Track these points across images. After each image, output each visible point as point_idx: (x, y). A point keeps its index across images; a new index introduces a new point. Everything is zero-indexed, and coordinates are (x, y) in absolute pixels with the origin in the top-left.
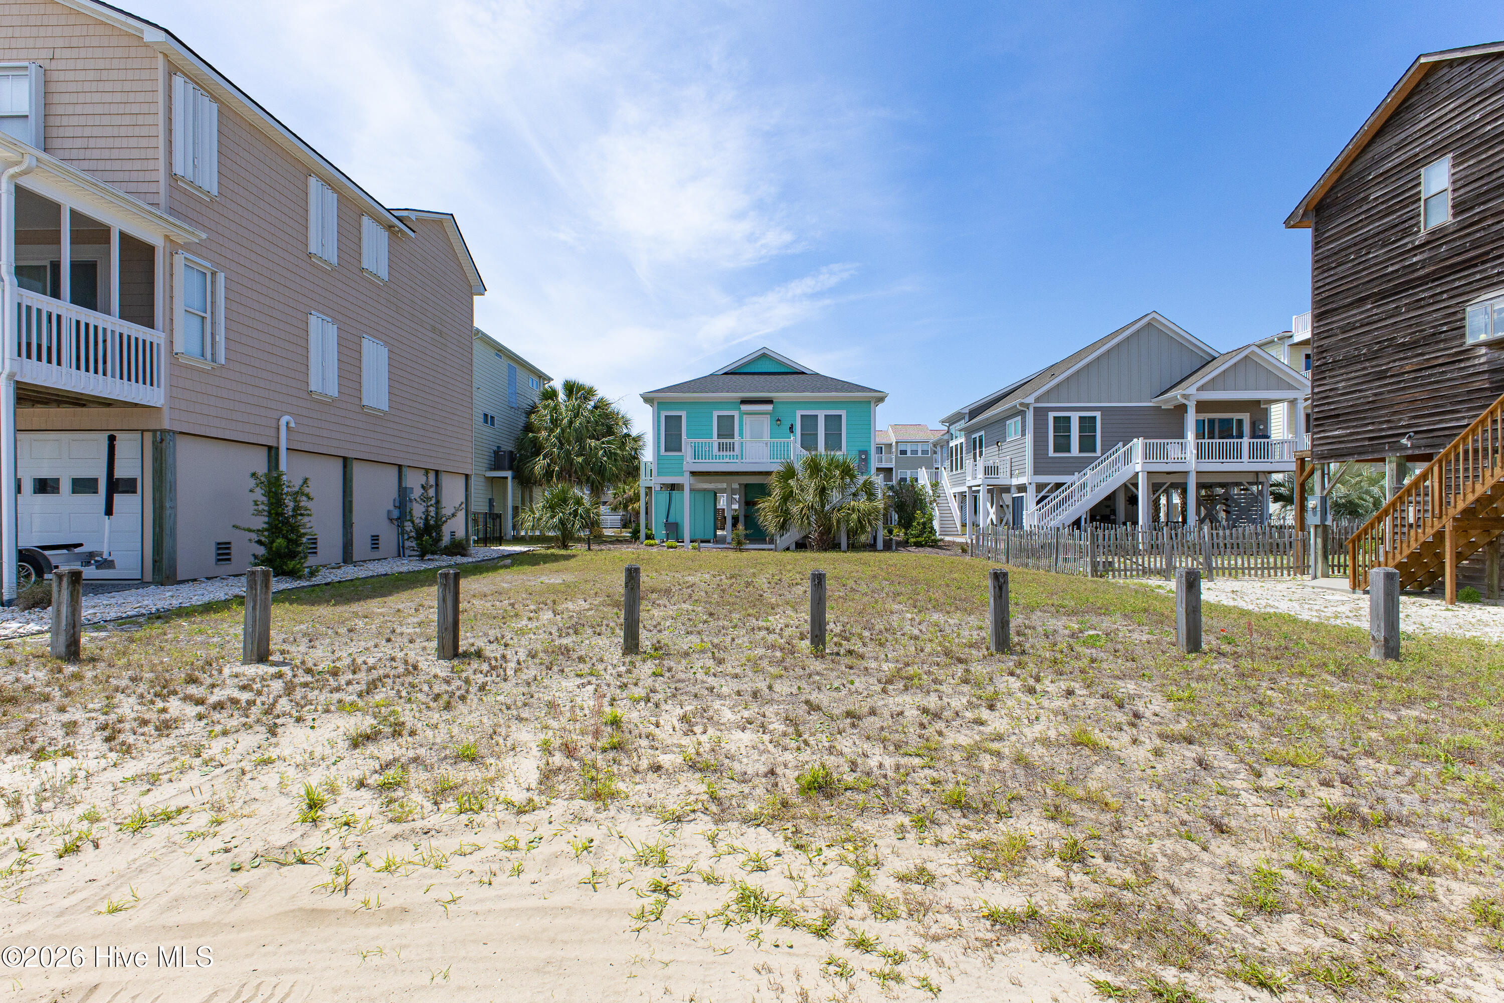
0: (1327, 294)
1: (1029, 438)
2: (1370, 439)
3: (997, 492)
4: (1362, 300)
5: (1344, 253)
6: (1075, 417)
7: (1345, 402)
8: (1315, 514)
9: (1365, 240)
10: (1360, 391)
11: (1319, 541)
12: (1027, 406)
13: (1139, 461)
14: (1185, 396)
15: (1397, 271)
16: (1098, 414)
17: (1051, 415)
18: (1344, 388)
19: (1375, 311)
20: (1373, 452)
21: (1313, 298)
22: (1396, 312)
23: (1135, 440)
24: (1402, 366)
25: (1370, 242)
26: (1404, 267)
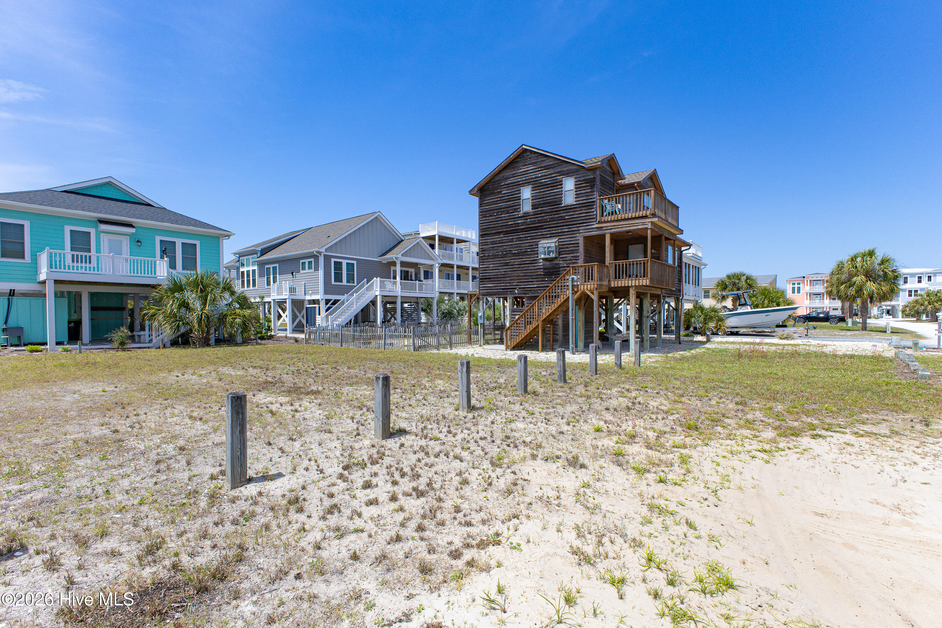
0: (485, 227)
1: (321, 272)
2: (503, 289)
3: (298, 304)
4: (499, 233)
5: (492, 212)
6: (344, 262)
7: (493, 273)
8: (481, 319)
9: (501, 209)
10: (499, 269)
11: (482, 330)
12: (320, 253)
13: (378, 289)
14: (396, 258)
15: (512, 224)
16: (355, 262)
17: (333, 260)
18: (492, 267)
19: (504, 238)
20: (504, 294)
21: (480, 226)
22: (512, 241)
23: (375, 278)
24: (514, 262)
25: (502, 210)
26: (515, 224)
